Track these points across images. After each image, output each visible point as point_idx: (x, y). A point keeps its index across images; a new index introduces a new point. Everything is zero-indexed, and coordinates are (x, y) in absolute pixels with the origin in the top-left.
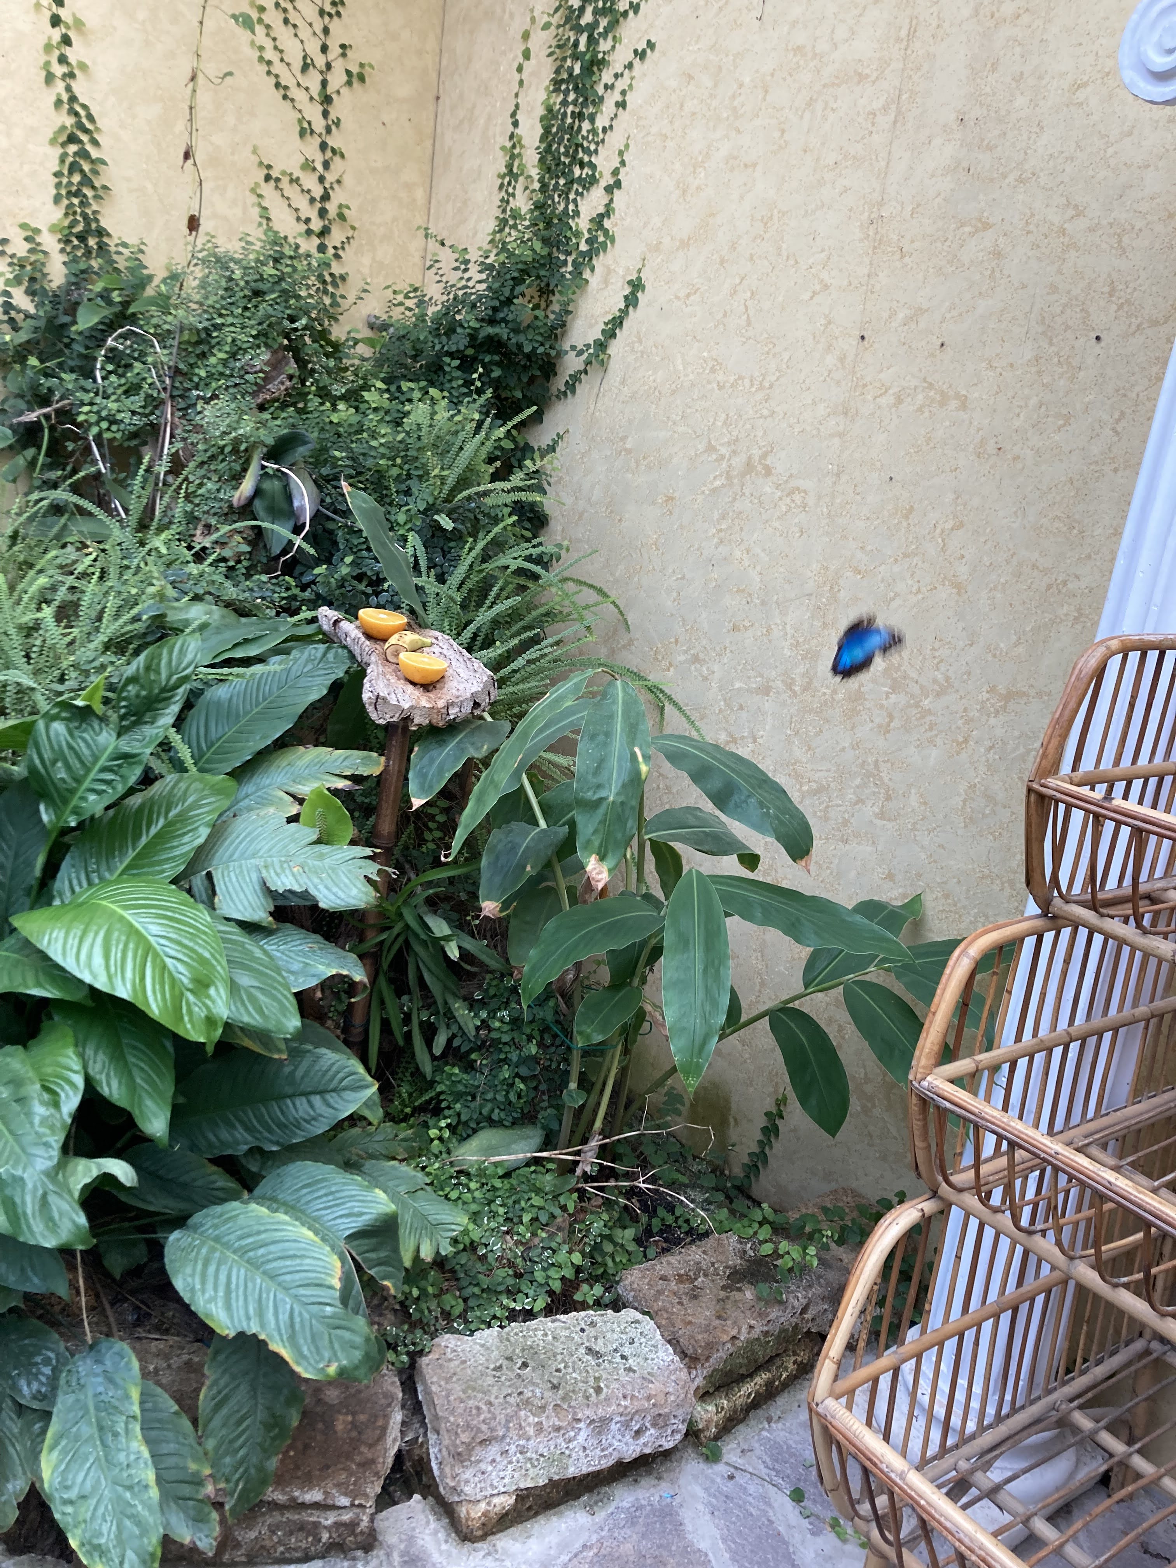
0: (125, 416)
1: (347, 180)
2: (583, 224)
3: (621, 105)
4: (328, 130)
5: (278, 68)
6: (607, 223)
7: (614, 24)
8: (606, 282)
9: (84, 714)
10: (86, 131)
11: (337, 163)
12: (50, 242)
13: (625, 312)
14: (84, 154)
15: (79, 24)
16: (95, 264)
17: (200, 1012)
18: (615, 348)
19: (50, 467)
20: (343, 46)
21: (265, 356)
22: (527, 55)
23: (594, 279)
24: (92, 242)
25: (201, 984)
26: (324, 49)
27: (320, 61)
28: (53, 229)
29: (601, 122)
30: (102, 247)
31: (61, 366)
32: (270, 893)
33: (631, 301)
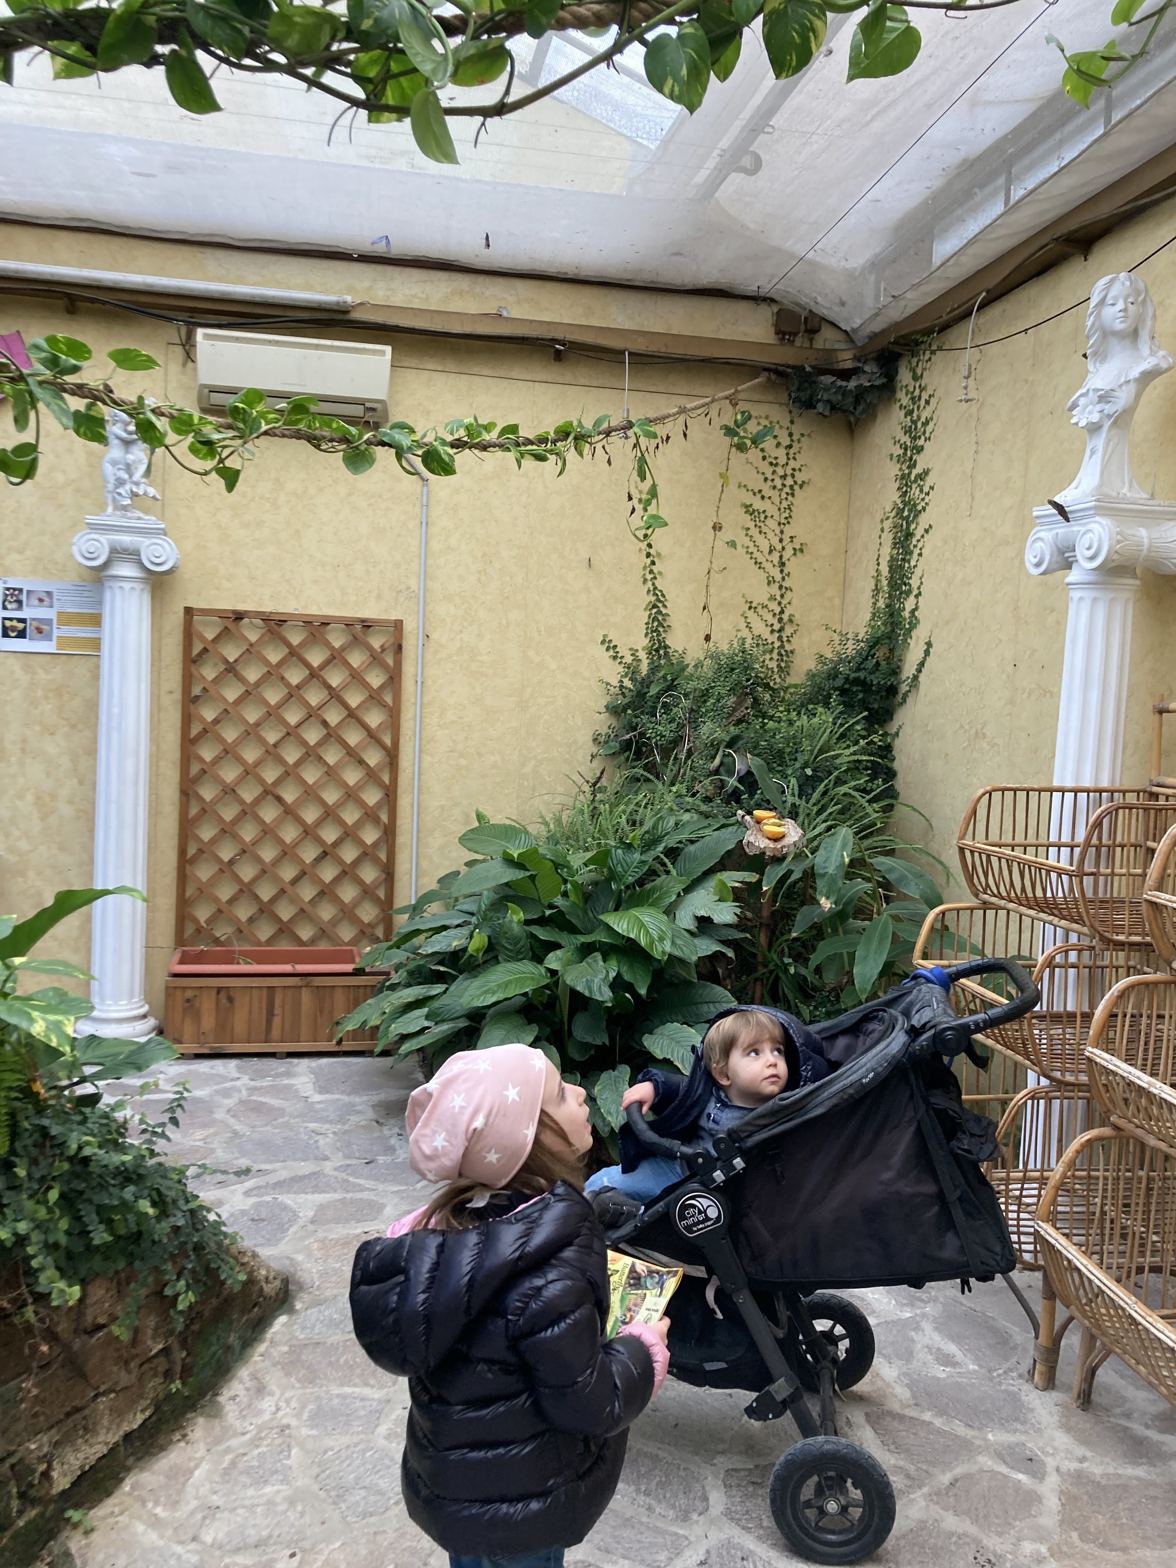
0: (667, 733)
1: (794, 602)
2: (906, 614)
3: (920, 555)
4: (783, 579)
5: (756, 554)
6: (916, 613)
7: (916, 516)
8: (917, 643)
9: (629, 846)
10: (661, 602)
11: (789, 595)
12: (642, 655)
13: (925, 658)
14: (660, 612)
15: (659, 555)
16: (662, 662)
17: (660, 949)
18: (922, 678)
19: (634, 760)
20: (791, 537)
21: (733, 699)
22: (882, 530)
23: (912, 642)
24: (662, 652)
25: (661, 939)
26: (781, 541)
27: (779, 547)
28: (643, 649)
29: (913, 563)
30: (666, 653)
31: (642, 713)
32: (697, 917)
33: (927, 653)
